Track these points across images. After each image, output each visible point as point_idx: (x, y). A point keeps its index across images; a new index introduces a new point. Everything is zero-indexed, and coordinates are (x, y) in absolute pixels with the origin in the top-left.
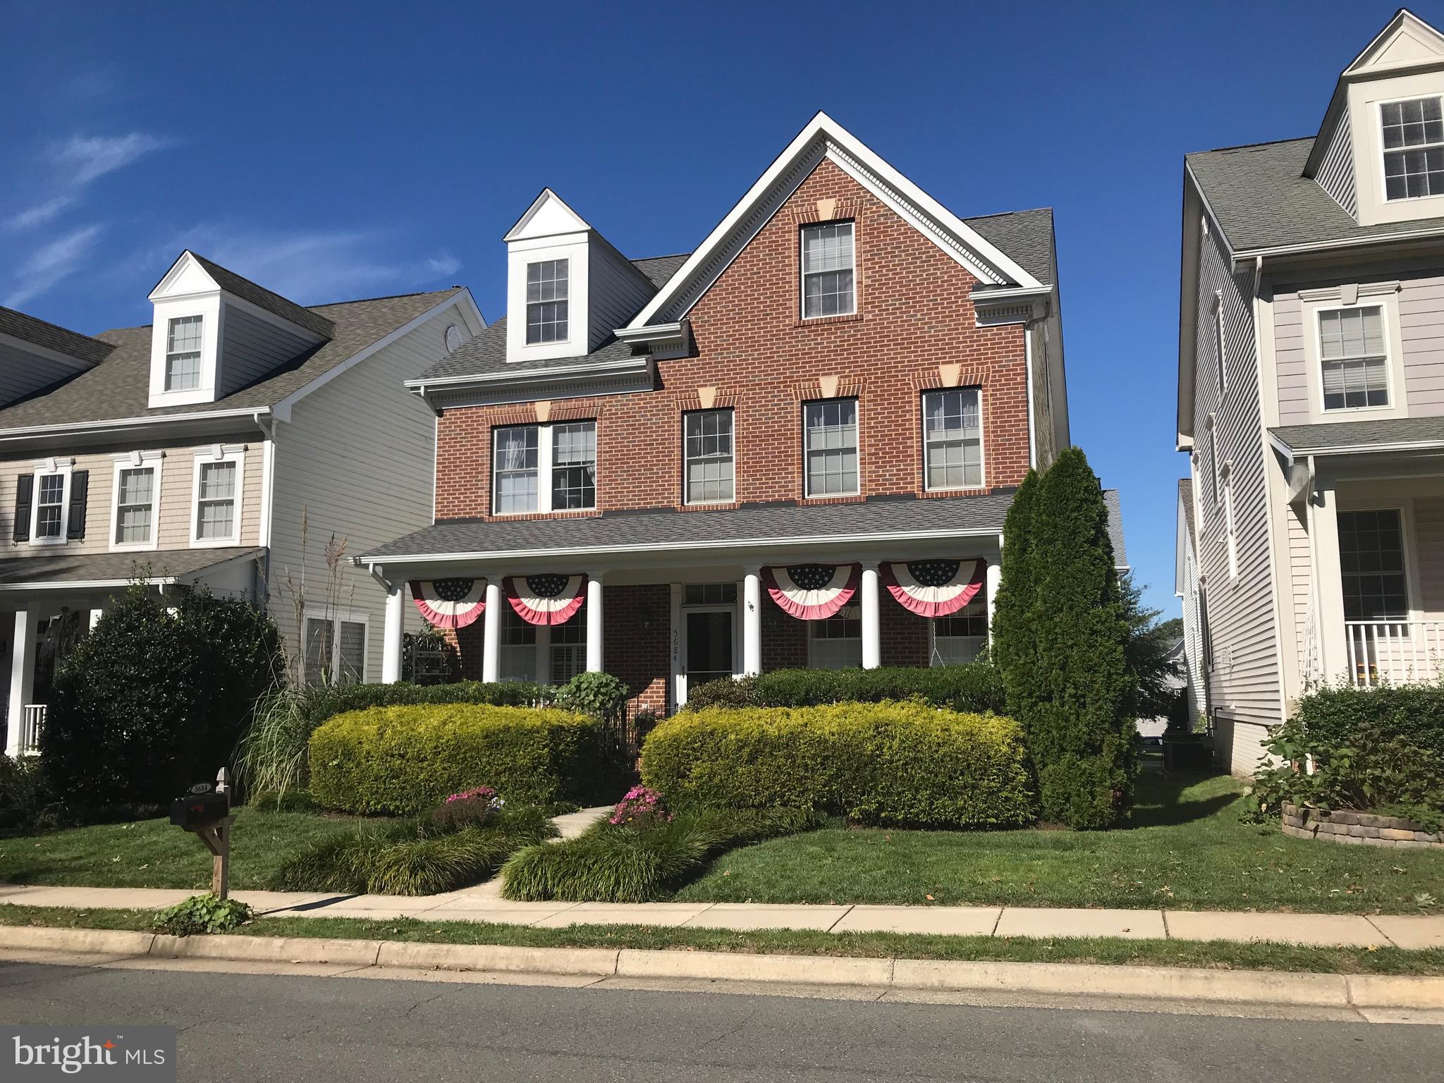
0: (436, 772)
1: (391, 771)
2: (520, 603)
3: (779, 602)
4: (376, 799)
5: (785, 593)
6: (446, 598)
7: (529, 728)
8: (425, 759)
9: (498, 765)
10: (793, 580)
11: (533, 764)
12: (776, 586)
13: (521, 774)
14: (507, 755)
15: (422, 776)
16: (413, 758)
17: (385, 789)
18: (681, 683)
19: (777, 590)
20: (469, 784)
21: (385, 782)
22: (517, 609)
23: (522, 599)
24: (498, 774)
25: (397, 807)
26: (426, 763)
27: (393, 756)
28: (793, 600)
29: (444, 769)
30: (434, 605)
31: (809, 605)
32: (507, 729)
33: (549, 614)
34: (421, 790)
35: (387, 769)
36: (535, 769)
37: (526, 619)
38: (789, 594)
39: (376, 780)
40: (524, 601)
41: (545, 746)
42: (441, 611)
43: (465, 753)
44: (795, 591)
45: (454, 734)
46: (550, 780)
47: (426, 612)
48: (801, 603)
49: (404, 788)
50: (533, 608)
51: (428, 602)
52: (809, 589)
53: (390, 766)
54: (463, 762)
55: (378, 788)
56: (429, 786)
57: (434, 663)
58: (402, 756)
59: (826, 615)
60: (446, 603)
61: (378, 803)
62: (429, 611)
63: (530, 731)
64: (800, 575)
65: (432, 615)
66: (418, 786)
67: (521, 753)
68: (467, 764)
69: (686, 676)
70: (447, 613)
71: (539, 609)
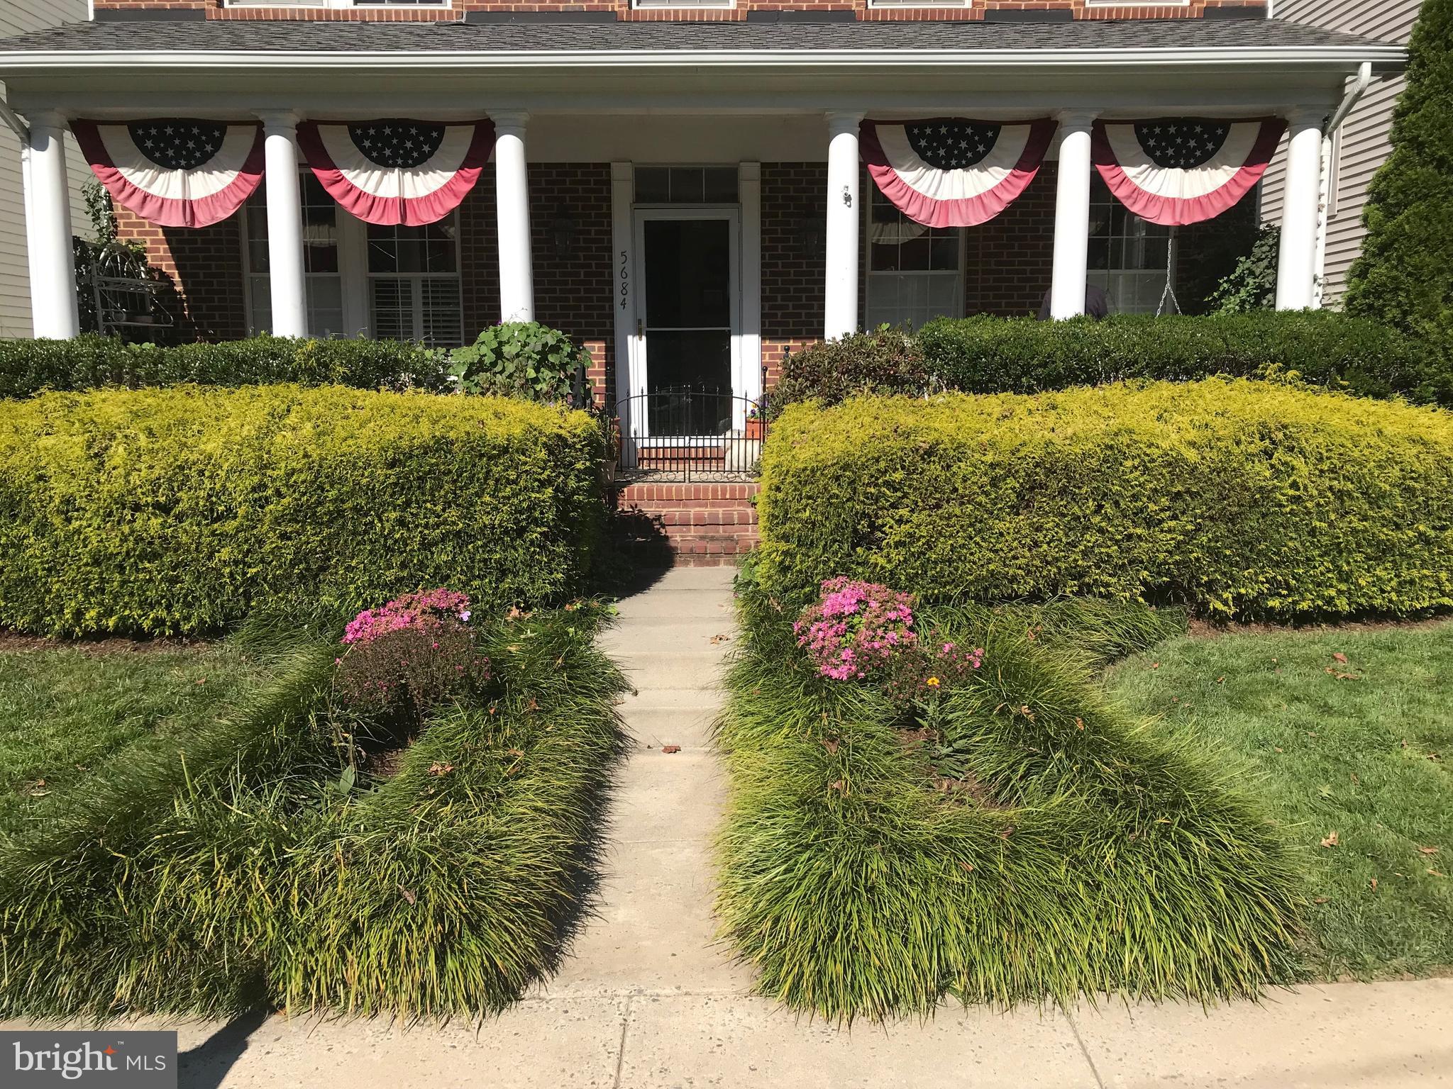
0: (261, 542)
1: (136, 542)
2: (340, 180)
3: (887, 191)
4: (101, 604)
5: (900, 174)
6: (167, 164)
7: (501, 441)
8: (230, 513)
9: (426, 526)
10: (916, 147)
11: (517, 522)
12: (882, 160)
13: (485, 546)
14: (448, 505)
15: (225, 554)
16: (194, 511)
17: (124, 583)
18: (637, 350)
19: (885, 168)
20: (349, 569)
21: (121, 568)
22: (334, 191)
23: (343, 172)
24: (426, 545)
25: (159, 622)
26: (234, 523)
27: (137, 508)
28: (915, 187)
29: (284, 536)
30: (138, 178)
31: (944, 198)
32: (442, 445)
33: (404, 203)
34: (222, 586)
35: (124, 540)
36: (521, 532)
37: (355, 211)
38: (907, 176)
39: (96, 563)
40: (349, 175)
41: (543, 484)
42: (155, 190)
43: (339, 500)
44: (921, 170)
45: (306, 456)
46: (553, 556)
47: (122, 191)
48: (929, 195)
49: (174, 581)
50: (369, 189)
51: (124, 172)
52: (947, 168)
53: (132, 532)
54: (331, 521)
55: (102, 580)
56: (244, 574)
57: (135, 303)
58: (164, 509)
59: (977, 218)
60: (164, 177)
61: (109, 613)
62: (128, 190)
63: (505, 450)
64: (930, 139)
65: (137, 199)
66: (213, 575)
67: (487, 499)
68: (343, 527)
69: (644, 338)
70: (170, 196)
71: (381, 193)
